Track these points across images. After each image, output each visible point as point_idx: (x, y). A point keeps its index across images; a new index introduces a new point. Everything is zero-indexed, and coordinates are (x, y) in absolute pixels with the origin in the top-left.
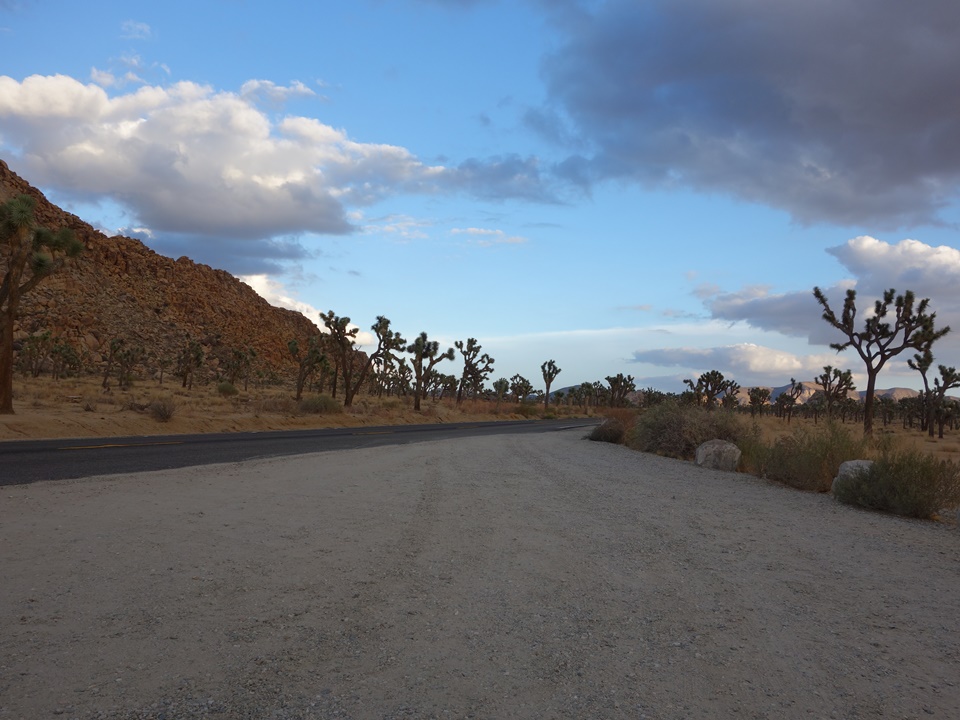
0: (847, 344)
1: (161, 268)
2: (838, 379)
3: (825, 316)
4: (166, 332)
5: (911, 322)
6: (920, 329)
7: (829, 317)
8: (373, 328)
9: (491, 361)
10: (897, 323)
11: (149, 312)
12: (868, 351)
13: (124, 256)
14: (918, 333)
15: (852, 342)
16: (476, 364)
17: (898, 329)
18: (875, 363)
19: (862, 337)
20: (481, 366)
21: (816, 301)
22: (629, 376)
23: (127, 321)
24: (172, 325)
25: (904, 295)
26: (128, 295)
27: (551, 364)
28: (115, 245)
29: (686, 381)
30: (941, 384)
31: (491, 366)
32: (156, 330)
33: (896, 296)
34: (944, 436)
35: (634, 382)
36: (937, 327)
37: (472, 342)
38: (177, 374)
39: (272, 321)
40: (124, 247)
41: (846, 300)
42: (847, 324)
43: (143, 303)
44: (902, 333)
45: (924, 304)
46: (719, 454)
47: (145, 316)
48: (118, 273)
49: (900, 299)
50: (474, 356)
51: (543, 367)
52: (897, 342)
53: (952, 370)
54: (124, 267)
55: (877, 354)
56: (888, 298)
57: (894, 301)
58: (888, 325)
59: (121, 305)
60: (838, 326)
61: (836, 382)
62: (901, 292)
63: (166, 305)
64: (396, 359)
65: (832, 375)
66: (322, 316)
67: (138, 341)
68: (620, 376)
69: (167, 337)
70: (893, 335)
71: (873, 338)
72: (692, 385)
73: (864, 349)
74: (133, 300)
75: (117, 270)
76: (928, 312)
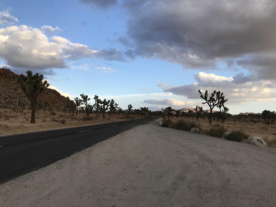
0: (206, 103)
1: (16, 77)
2: (199, 109)
3: (201, 96)
4: (19, 96)
5: (219, 98)
6: (221, 100)
7: (202, 97)
8: (94, 98)
9: (117, 105)
10: (217, 98)
11: (13, 90)
12: (210, 104)
13: (5, 74)
14: (221, 101)
15: (207, 102)
16: (114, 106)
17: (217, 99)
18: (212, 107)
19: (209, 101)
20: (115, 106)
21: (199, 93)
22: (147, 108)
23: (7, 92)
24: (20, 93)
25: (218, 92)
26: (7, 85)
27: (130, 105)
28: (2, 71)
29: (162, 109)
30: (224, 111)
31: (117, 106)
32: (16, 95)
33: (216, 92)
34: (224, 123)
35: (148, 109)
36: (225, 99)
37: (112, 100)
38: (30, 108)
39: (48, 92)
40: (5, 72)
41: (205, 93)
42: (205, 98)
43: (11, 87)
44: (218, 100)
45: (222, 94)
46: (195, 130)
47: (12, 91)
48: (4, 79)
49: (217, 93)
50: (113, 104)
51: (128, 106)
52: (216, 103)
53: (226, 108)
54: (5, 77)
55: (212, 105)
56: (215, 92)
57: (216, 93)
58: (214, 99)
59: (5, 88)
60: (204, 99)
61: (199, 110)
62: (217, 91)
63: (18, 88)
64: (100, 106)
65: (198, 108)
66: (81, 95)
67: (11, 98)
68: (145, 108)
69: (19, 97)
70: (216, 101)
71: (211, 101)
72: (163, 110)
73: (209, 104)
74: (9, 87)
75: (3, 78)
76: (223, 96)
